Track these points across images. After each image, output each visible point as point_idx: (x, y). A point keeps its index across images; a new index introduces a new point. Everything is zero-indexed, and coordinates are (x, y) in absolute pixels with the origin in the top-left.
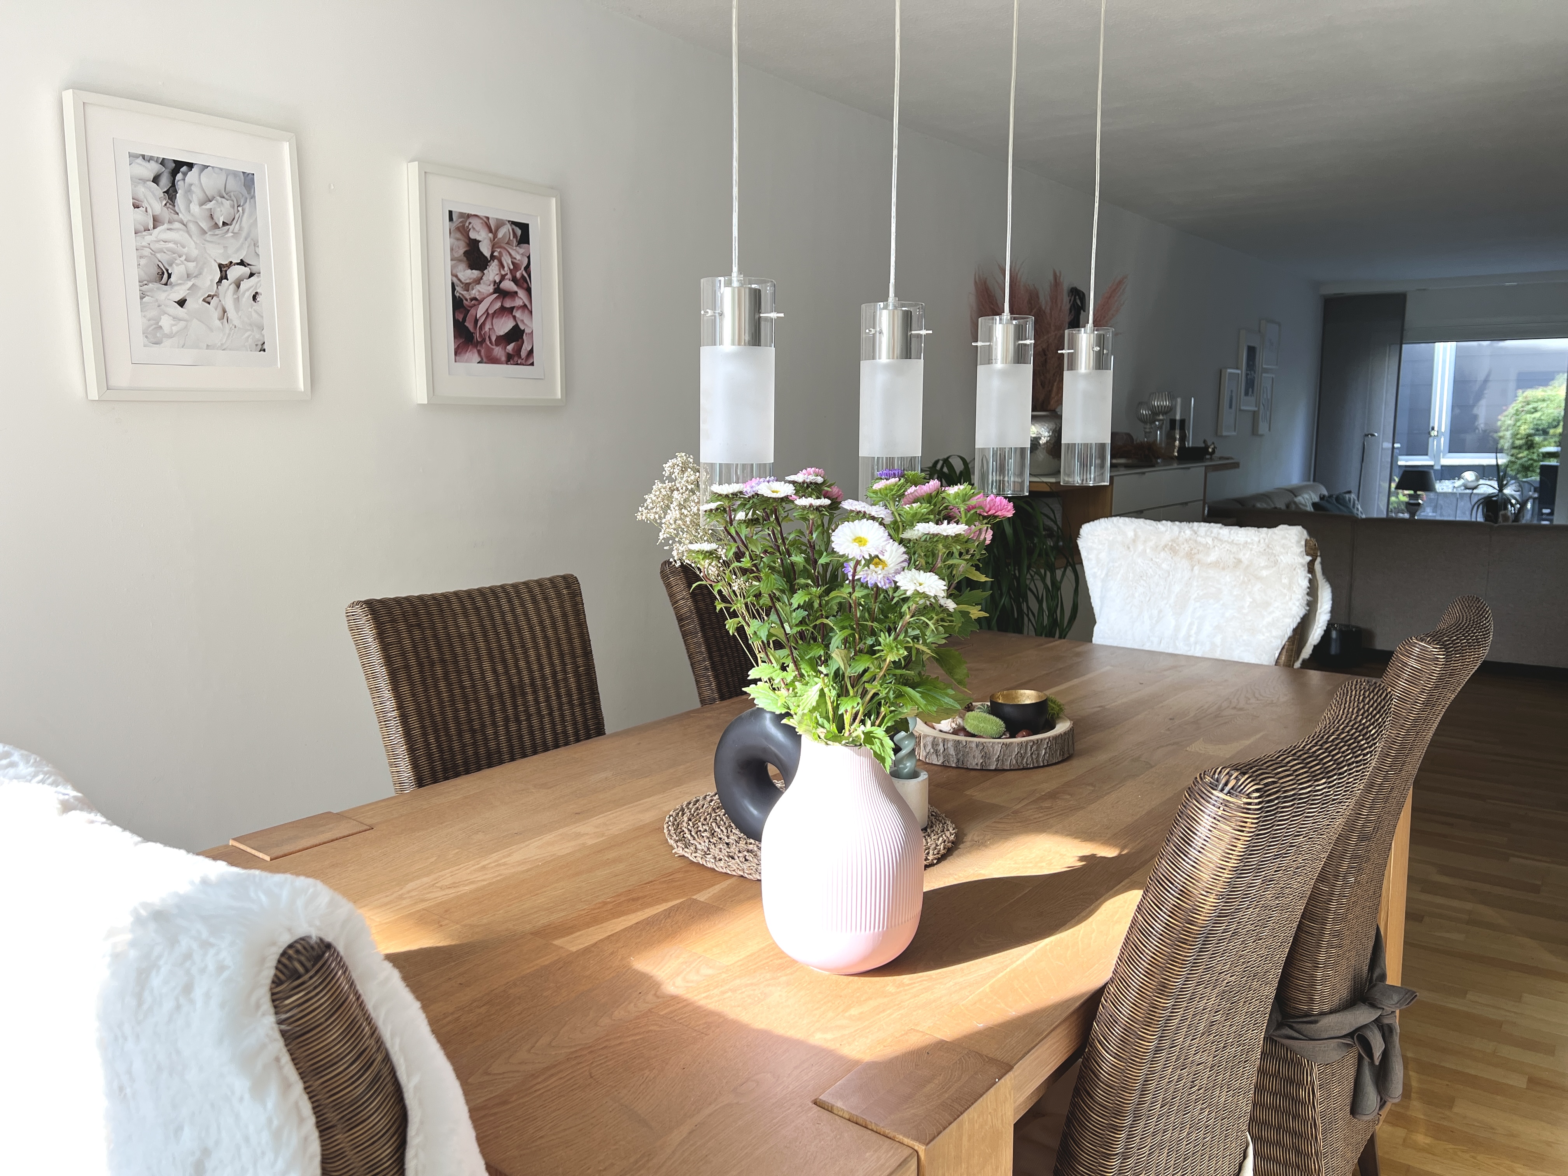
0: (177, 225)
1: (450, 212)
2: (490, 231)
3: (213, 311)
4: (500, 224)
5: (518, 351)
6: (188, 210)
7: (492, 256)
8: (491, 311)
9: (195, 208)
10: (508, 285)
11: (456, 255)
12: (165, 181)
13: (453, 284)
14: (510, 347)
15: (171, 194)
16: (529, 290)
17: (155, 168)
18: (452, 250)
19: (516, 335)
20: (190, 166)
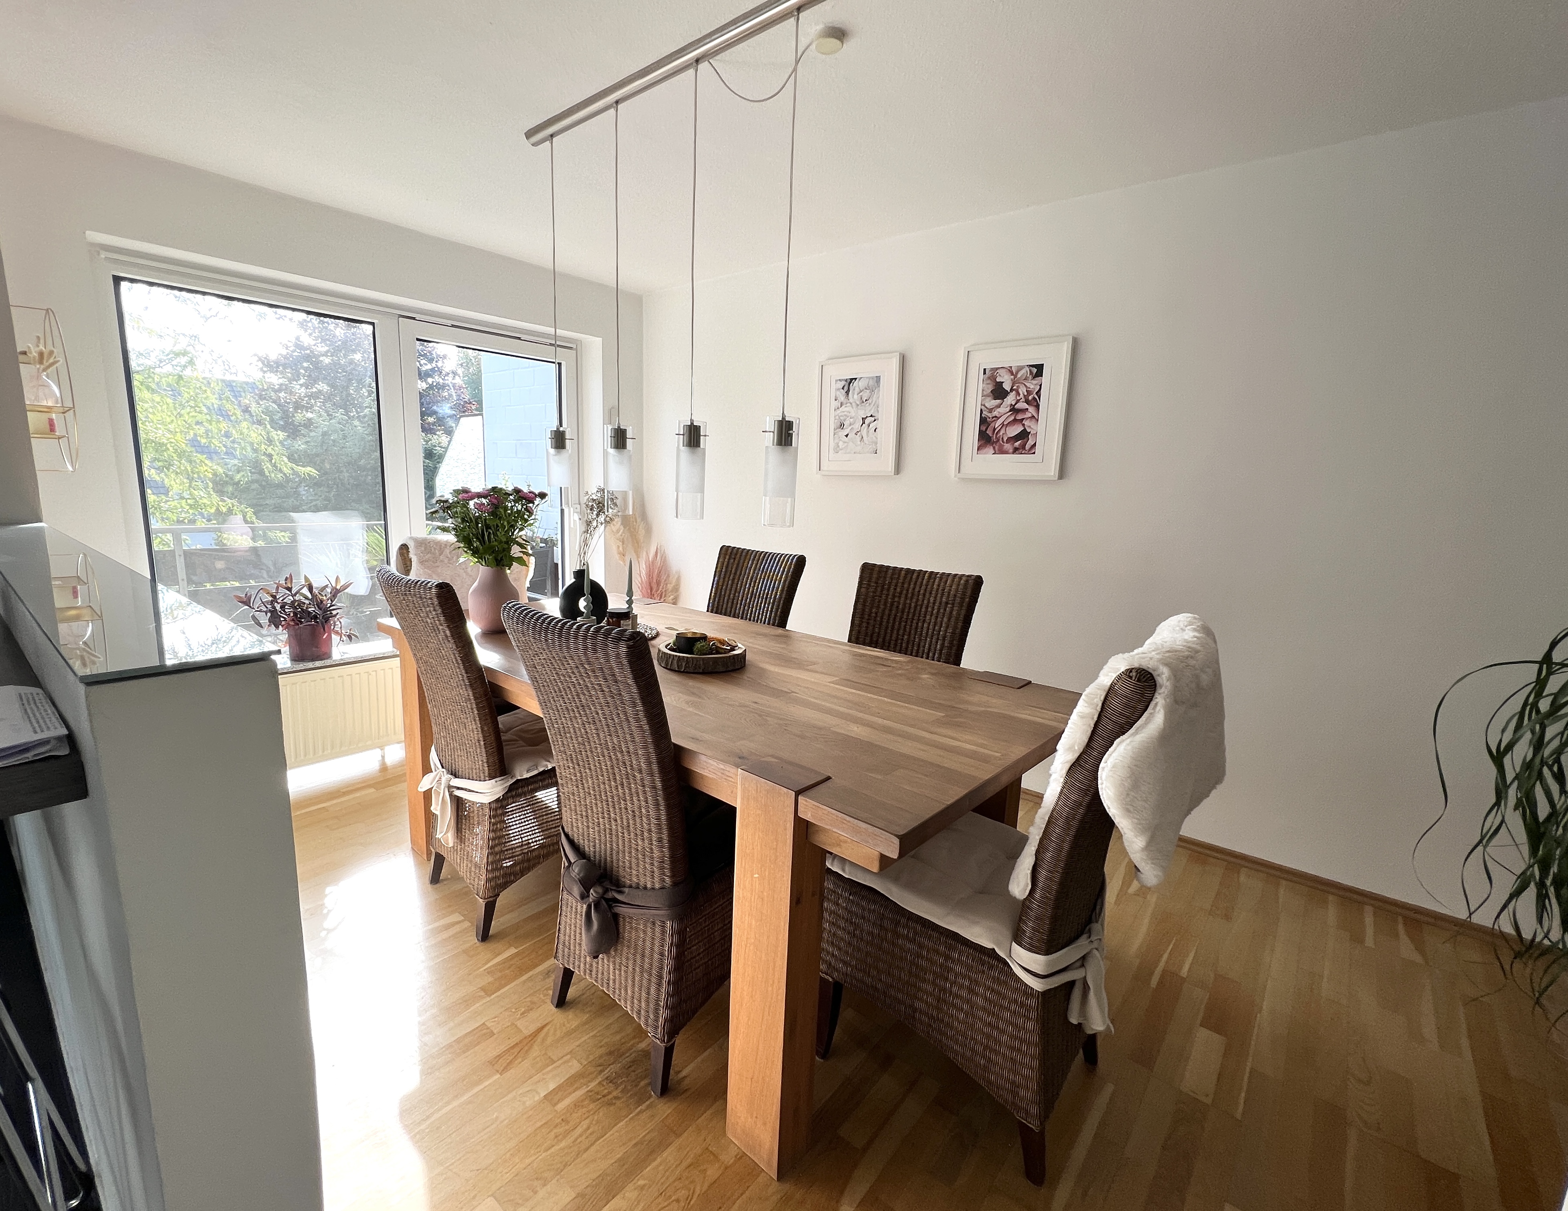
0: (849, 404)
1: (985, 369)
2: (1012, 374)
3: (858, 438)
4: (1020, 368)
5: (1023, 447)
6: (853, 397)
7: (1012, 390)
8: (1005, 423)
9: (856, 396)
10: (1022, 405)
11: (985, 393)
12: (846, 388)
13: (981, 410)
14: (1017, 444)
15: (847, 392)
16: (1037, 407)
17: (843, 383)
18: (983, 390)
19: (1024, 435)
20: (856, 379)
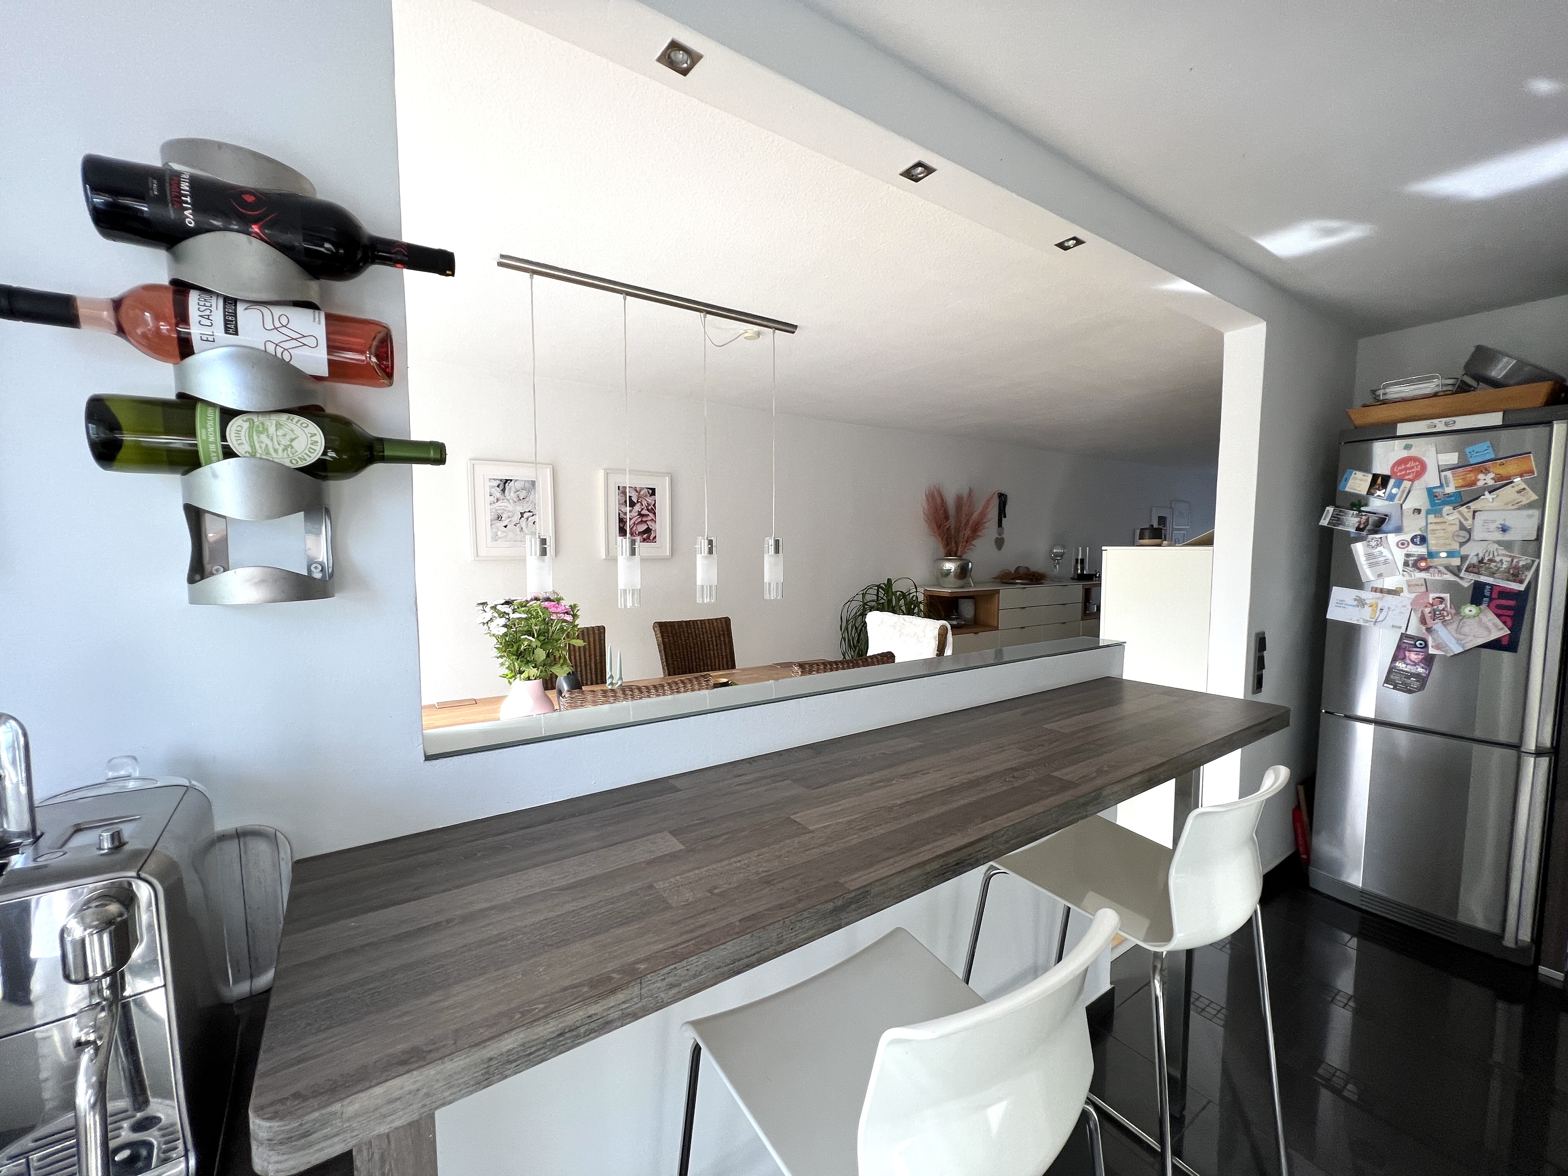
0: (506, 501)
1: (619, 487)
2: (637, 492)
3: (517, 528)
4: (642, 489)
5: (649, 538)
6: (510, 495)
7: (638, 502)
8: (636, 523)
9: (512, 494)
10: (645, 512)
11: (621, 502)
12: (502, 487)
13: (619, 513)
14: (645, 536)
15: (504, 490)
16: (655, 514)
17: (498, 482)
18: (619, 501)
19: (648, 531)
20: (511, 480)
